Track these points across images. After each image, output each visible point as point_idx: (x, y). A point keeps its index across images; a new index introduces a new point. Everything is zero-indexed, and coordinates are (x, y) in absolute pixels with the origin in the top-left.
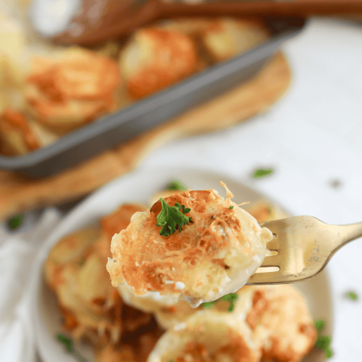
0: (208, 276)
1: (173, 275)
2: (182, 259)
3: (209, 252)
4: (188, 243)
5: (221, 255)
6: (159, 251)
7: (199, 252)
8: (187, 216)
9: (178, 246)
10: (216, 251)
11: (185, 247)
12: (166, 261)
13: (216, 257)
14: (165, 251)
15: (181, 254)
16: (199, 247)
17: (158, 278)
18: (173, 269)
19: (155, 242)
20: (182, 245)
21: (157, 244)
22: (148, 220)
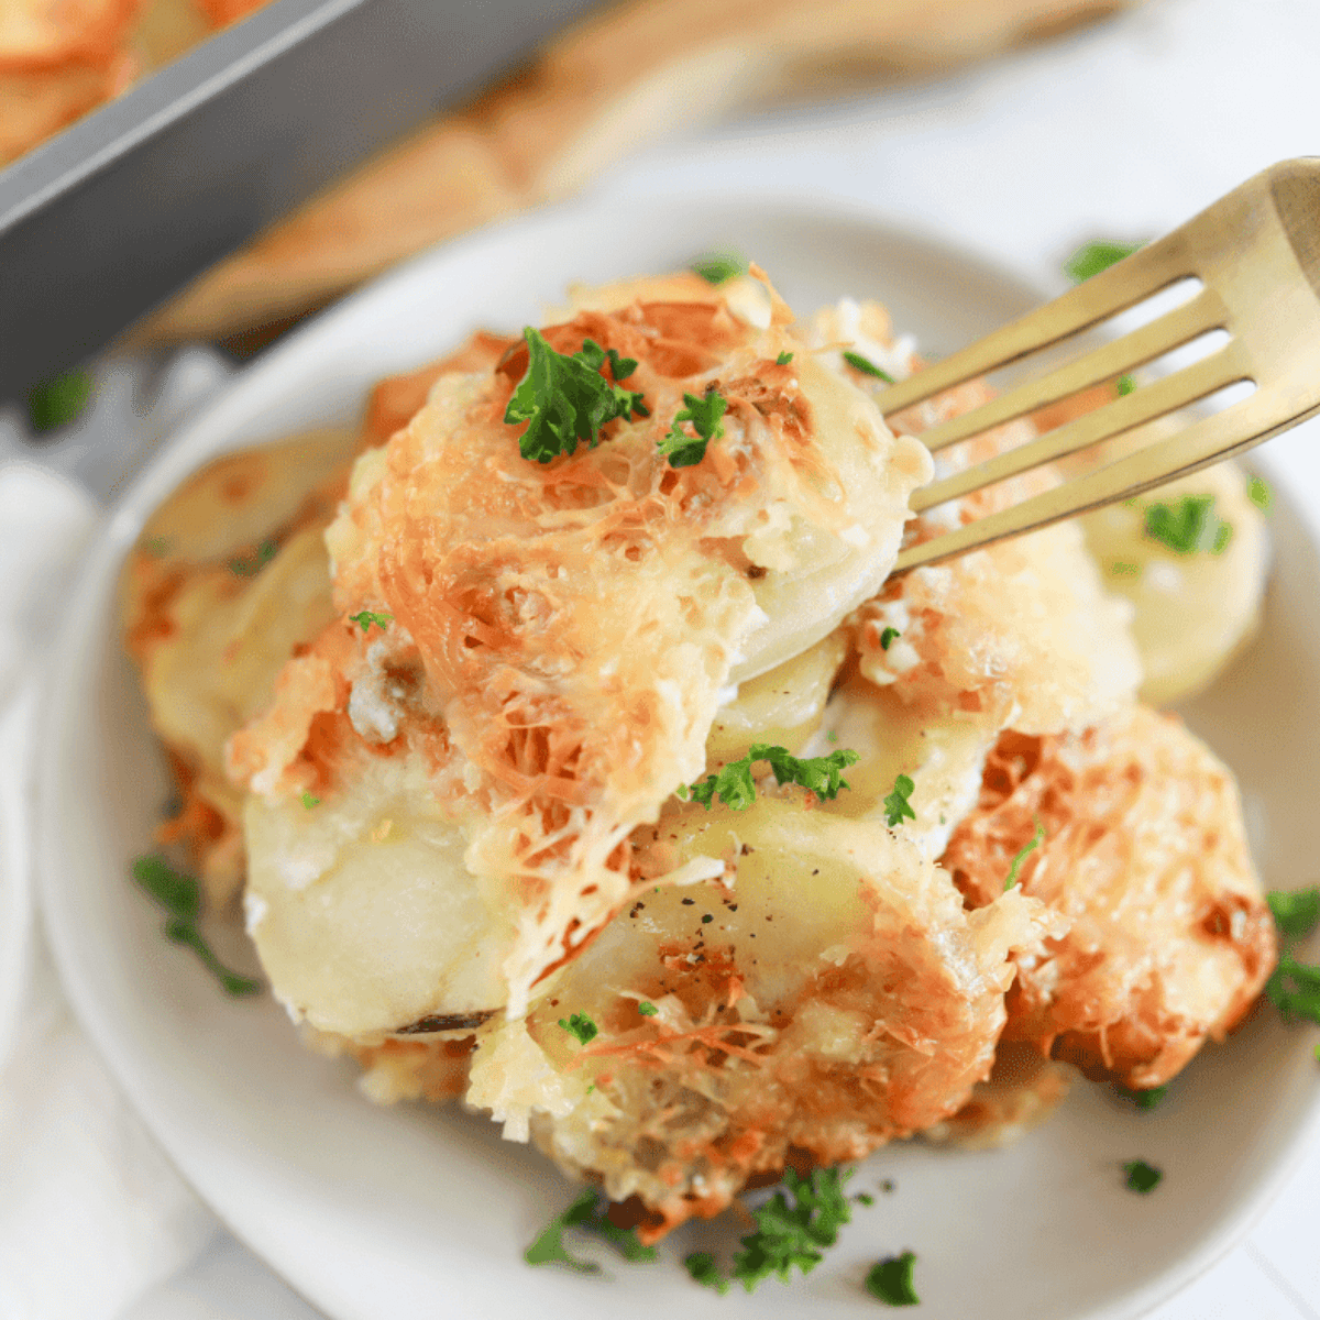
0: (685, 601)
1: (557, 594)
2: (596, 539)
3: (688, 514)
4: (622, 482)
5: (731, 523)
6: (516, 511)
7: (655, 511)
8: (624, 387)
9: (584, 495)
10: (712, 511)
11: (612, 497)
12: (536, 543)
13: (714, 530)
14: (539, 512)
15: (592, 520)
16: (656, 496)
17: (504, 604)
18: (562, 573)
19: (503, 476)
20: (601, 493)
21: (509, 484)
22: (486, 400)
